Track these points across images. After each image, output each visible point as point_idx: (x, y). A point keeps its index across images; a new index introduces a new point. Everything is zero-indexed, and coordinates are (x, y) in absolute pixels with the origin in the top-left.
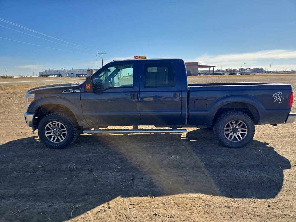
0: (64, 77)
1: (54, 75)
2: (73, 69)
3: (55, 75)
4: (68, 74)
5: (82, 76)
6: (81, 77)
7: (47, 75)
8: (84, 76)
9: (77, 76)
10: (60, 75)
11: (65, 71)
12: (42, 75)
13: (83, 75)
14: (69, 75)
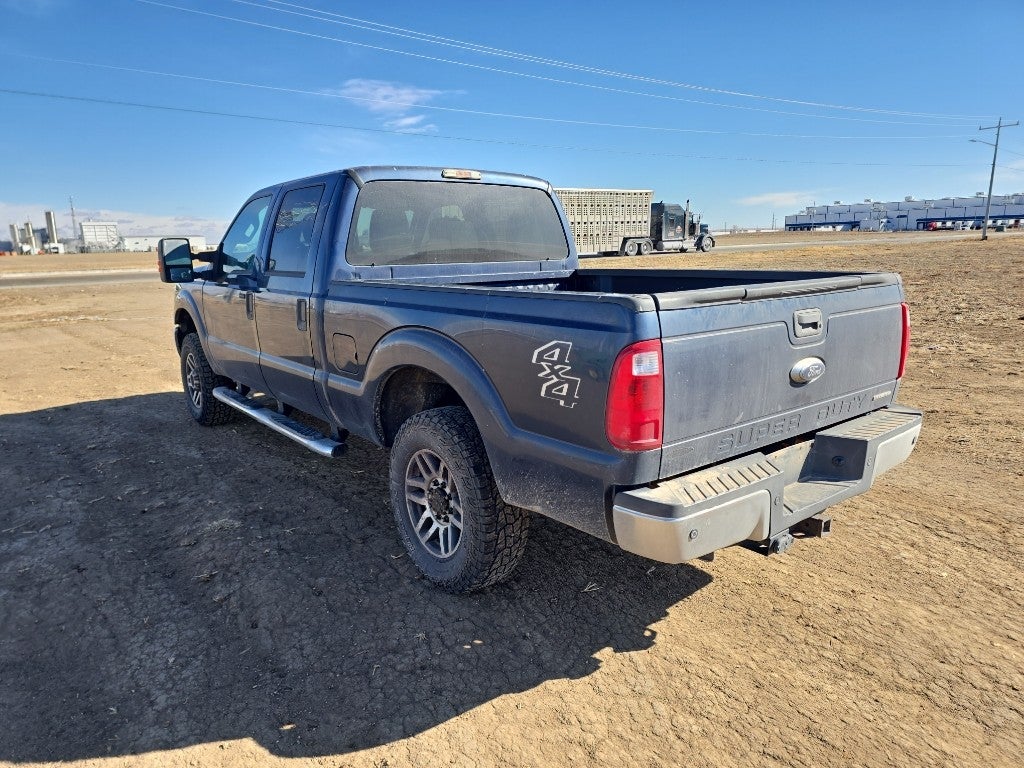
0: (867, 229)
1: (834, 224)
2: (908, 200)
3: (839, 223)
4: (885, 220)
5: (939, 224)
6: (936, 229)
7: (808, 227)
8: (949, 224)
9: (921, 226)
10: (854, 225)
11: (876, 210)
12: (796, 226)
13: (944, 221)
14: (888, 222)
